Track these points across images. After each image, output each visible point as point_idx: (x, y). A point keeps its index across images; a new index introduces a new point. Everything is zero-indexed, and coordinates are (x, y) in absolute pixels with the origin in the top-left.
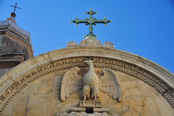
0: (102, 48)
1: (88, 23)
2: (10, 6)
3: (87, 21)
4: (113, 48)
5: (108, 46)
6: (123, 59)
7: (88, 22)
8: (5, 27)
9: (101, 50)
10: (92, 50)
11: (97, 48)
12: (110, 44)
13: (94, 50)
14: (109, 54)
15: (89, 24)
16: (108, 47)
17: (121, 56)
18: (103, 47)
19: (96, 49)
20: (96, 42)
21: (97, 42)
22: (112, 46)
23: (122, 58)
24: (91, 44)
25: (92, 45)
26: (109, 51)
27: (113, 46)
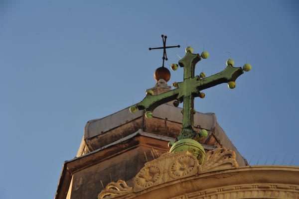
0: (199, 175)
1: (178, 97)
2: (150, 49)
3: (176, 92)
4: (231, 164)
5: (217, 164)
6: (270, 193)
7: (177, 95)
8: (137, 124)
9: (199, 183)
10: (173, 191)
11: (184, 181)
12: (222, 154)
13: (179, 189)
14: (226, 188)
15: (182, 100)
16: (216, 167)
17: (260, 185)
18: (202, 170)
19: (184, 184)
20: (181, 163)
21: (185, 162)
22: (227, 160)
23: (265, 189)
24: (166, 175)
25: (169, 174)
26: (222, 180)
27: (231, 160)
